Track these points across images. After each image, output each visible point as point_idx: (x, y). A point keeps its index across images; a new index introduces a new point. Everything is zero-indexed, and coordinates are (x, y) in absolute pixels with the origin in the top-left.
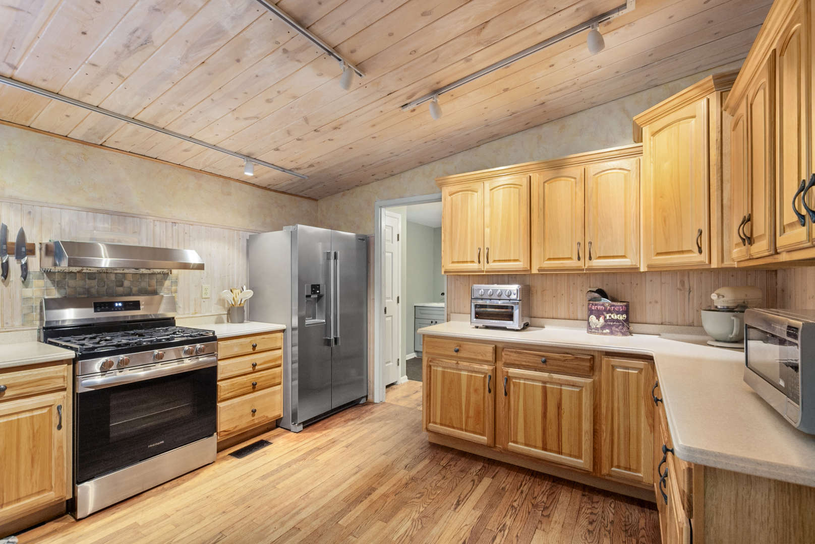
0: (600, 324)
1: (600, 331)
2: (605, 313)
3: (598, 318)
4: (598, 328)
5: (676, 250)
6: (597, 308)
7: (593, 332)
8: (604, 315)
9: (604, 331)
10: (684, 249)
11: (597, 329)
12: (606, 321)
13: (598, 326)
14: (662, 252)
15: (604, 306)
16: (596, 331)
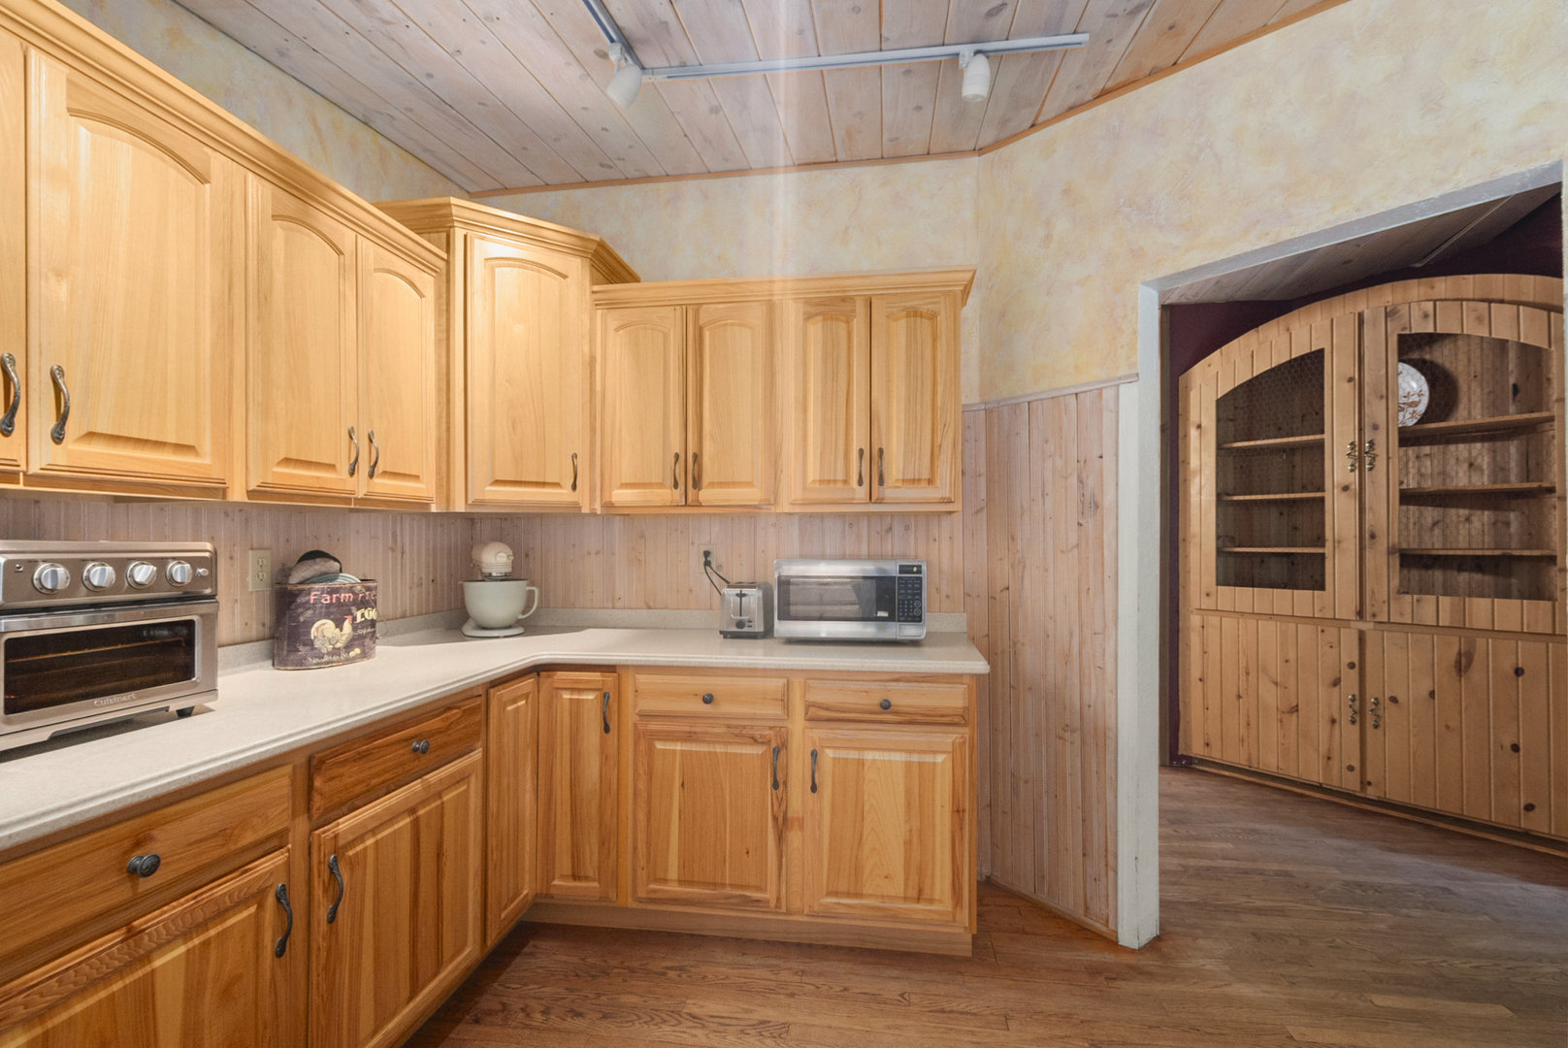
0: (344, 638)
1: (344, 656)
2: (353, 609)
3: (339, 625)
4: (339, 649)
5: (535, 480)
6: (338, 599)
7: (327, 663)
8: (352, 614)
9: (352, 654)
10: (548, 480)
11: (336, 652)
12: (355, 628)
13: (339, 645)
14: (508, 479)
15: (353, 593)
16: (335, 658)
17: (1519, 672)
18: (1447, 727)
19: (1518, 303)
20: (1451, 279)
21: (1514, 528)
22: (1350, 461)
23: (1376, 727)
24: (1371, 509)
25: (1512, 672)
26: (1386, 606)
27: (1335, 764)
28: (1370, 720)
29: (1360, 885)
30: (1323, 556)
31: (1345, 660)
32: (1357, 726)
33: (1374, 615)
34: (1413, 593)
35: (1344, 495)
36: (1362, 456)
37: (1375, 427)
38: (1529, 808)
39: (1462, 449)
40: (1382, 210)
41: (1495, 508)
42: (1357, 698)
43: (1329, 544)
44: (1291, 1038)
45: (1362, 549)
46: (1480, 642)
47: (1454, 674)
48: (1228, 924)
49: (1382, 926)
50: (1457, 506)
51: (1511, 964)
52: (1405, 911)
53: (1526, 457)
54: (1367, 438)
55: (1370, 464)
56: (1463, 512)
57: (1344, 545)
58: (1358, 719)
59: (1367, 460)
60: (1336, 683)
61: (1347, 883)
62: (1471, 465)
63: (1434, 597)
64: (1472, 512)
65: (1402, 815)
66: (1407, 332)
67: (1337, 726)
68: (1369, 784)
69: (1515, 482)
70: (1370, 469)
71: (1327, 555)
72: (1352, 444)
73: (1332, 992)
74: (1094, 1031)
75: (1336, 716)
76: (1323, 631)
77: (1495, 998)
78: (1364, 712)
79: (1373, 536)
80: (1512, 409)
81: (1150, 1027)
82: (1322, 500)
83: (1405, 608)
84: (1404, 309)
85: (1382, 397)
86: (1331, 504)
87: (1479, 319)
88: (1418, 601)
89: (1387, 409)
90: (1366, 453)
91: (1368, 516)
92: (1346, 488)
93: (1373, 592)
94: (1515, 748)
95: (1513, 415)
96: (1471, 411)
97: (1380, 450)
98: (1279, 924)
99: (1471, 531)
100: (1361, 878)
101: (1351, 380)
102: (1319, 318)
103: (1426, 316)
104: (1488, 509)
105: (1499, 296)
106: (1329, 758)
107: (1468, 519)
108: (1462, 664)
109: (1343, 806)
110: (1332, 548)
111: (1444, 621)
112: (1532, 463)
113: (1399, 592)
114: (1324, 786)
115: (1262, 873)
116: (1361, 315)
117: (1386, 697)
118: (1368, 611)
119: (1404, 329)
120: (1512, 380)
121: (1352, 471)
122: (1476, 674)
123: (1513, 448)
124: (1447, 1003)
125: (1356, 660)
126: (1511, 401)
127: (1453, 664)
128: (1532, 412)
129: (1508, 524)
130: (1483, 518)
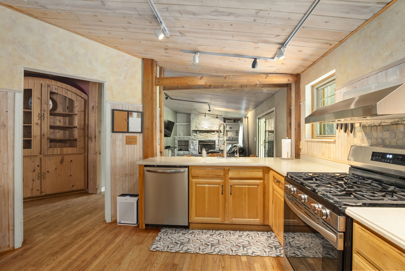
17: (71, 161)
18: (59, 175)
19: (72, 92)
20: (61, 83)
21: (67, 134)
22: (39, 118)
23: (44, 179)
24: (43, 129)
25: (70, 161)
26: (46, 151)
27: (34, 191)
28: (43, 177)
29: (54, 211)
30: (31, 140)
31: (37, 165)
32: (39, 180)
33: (44, 153)
34: (52, 148)
35: (37, 125)
36: (41, 117)
37: (44, 111)
38: (73, 186)
39: (58, 118)
40: (82, 77)
41: (64, 130)
42: (40, 173)
43: (33, 137)
44: (68, 236)
45: (41, 138)
46: (65, 156)
47: (60, 164)
48: (37, 230)
49: (64, 214)
50: (57, 129)
51: (84, 209)
52: (65, 211)
53: (69, 121)
54: (42, 113)
55: (43, 119)
56: (58, 131)
57: (36, 137)
58: (39, 178)
59: (42, 118)
60: (34, 171)
61: (52, 212)
62: (60, 121)
63: (56, 148)
64: (60, 131)
65: (49, 197)
66: (52, 91)
67: (34, 181)
68: (42, 192)
69: (67, 125)
70: (43, 120)
71: (32, 140)
72: (39, 113)
73: (67, 227)
74: (30, 264)
75: (34, 179)
76: (31, 159)
77: (87, 214)
78: (41, 176)
79: (44, 135)
80: (67, 111)
81: (42, 254)
82: (31, 126)
83: (51, 151)
84: (51, 86)
85: (46, 104)
86: (33, 127)
87: (66, 93)
88: (53, 149)
89: (47, 107)
90: (42, 116)
91: (42, 131)
92: (37, 124)
93: (44, 148)
94: (71, 176)
95: (67, 112)
96: (60, 110)
97: (46, 116)
98: (47, 224)
99: (59, 135)
100: (53, 209)
101: (39, 98)
102: (31, 81)
103: (56, 89)
104: (63, 130)
105: (69, 90)
106: (32, 190)
107: (59, 132)
108: (62, 162)
109: (36, 200)
110: (33, 138)
111: (59, 153)
112: (71, 122)
113: (49, 148)
114: (31, 197)
115: (33, 218)
116: (41, 84)
117: (46, 172)
118: (42, 152)
119: (51, 90)
120: (67, 105)
121: (39, 120)
122: (64, 163)
123: (67, 119)
124: (82, 218)
125: (39, 164)
126: (67, 109)
127: (60, 161)
128: (71, 112)
129: (66, 133)
130: (62, 132)
